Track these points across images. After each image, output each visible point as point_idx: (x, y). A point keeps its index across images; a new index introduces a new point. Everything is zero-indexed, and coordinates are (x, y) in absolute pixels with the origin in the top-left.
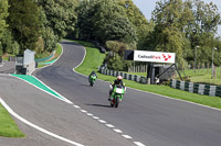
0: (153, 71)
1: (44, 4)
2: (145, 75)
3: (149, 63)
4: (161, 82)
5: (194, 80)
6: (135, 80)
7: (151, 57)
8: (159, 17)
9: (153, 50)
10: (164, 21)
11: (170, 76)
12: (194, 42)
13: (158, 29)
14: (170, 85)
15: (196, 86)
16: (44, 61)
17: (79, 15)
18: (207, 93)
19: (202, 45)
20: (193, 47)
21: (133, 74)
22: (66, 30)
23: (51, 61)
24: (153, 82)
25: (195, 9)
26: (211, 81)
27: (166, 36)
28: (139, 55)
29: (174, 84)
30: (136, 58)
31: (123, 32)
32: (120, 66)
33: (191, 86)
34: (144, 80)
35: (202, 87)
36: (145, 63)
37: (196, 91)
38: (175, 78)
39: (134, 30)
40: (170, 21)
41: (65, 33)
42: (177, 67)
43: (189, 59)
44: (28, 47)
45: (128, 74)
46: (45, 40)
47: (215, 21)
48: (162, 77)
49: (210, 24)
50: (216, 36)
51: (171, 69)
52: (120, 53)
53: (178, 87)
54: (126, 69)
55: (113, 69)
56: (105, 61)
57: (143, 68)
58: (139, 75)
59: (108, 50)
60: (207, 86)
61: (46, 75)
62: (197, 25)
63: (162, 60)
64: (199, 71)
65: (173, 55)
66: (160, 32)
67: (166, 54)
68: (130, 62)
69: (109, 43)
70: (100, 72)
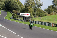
0: (25, 18)
2: (23, 19)
4: (27, 21)
5: (35, 20)
6: (20, 20)
7: (24, 14)
10: (27, 5)
11: (29, 19)
12: (35, 10)
13: (26, 7)
15: (36, 22)
17: (5, 4)
18: (38, 24)
19: (37, 11)
20: (35, 12)
21: (20, 19)
22: (2, 8)
24: (25, 21)
25: (35, 2)
26: (40, 21)
27: (28, 9)
29: (30, 21)
30: (20, 15)
31: (17, 8)
32: (16, 17)
33: (34, 22)
34: (22, 21)
35: (37, 22)
37: (36, 23)
39: (20, 8)
40: (29, 5)
41: (2, 9)
42: (31, 17)
43: (34, 15)
45: (18, 19)
47: (40, 5)
49: (39, 6)
50: (41, 9)
52: (16, 13)
54: (18, 18)
55: (14, 18)
56: (12, 16)
57: (22, 17)
58: (21, 19)
59: (13, 13)
60: (39, 22)
62: (36, 6)
63: (27, 15)
64: (36, 18)
65: (30, 14)
68: (19, 16)
69: (13, 11)
70: (11, 18)
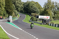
0: (44, 21)
1: (14, 3)
2: (42, 22)
3: (43, 19)
4: (46, 24)
5: (55, 23)
6: (39, 23)
7: (43, 17)
8: (45, 7)
9: (44, 15)
11: (48, 22)
13: (45, 10)
14: (48, 25)
16: (15, 18)
17: (24, 6)
18: (58, 27)
19: (57, 14)
20: (54, 15)
23: (17, 18)
24: (44, 24)
25: (55, 4)
27: (47, 12)
28: (40, 17)
29: (49, 24)
30: (39, 18)
32: (35, 20)
33: (54, 25)
34: (41, 24)
36: (42, 19)
38: (50, 23)
40: (48, 8)
42: (50, 20)
43: (53, 18)
44: (10, 15)
45: (37, 22)
46: (15, 13)
48: (46, 23)
51: (49, 20)
53: (51, 25)
55: (33, 21)
56: (31, 19)
58: (40, 22)
61: (15, 22)
63: (46, 18)
64: (56, 21)
65: (49, 17)
66: (46, 11)
67: (47, 16)
69: (32, 14)
70: (30, 21)
